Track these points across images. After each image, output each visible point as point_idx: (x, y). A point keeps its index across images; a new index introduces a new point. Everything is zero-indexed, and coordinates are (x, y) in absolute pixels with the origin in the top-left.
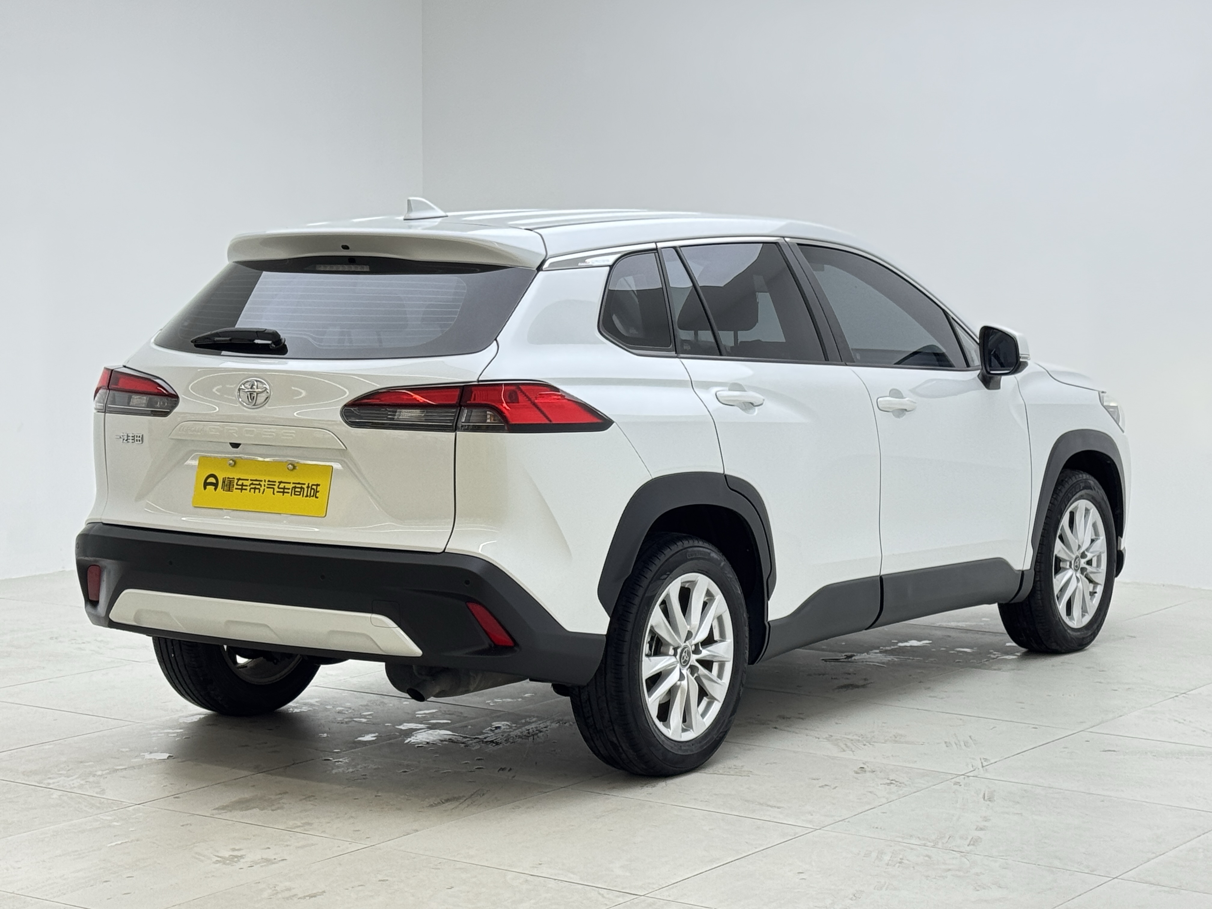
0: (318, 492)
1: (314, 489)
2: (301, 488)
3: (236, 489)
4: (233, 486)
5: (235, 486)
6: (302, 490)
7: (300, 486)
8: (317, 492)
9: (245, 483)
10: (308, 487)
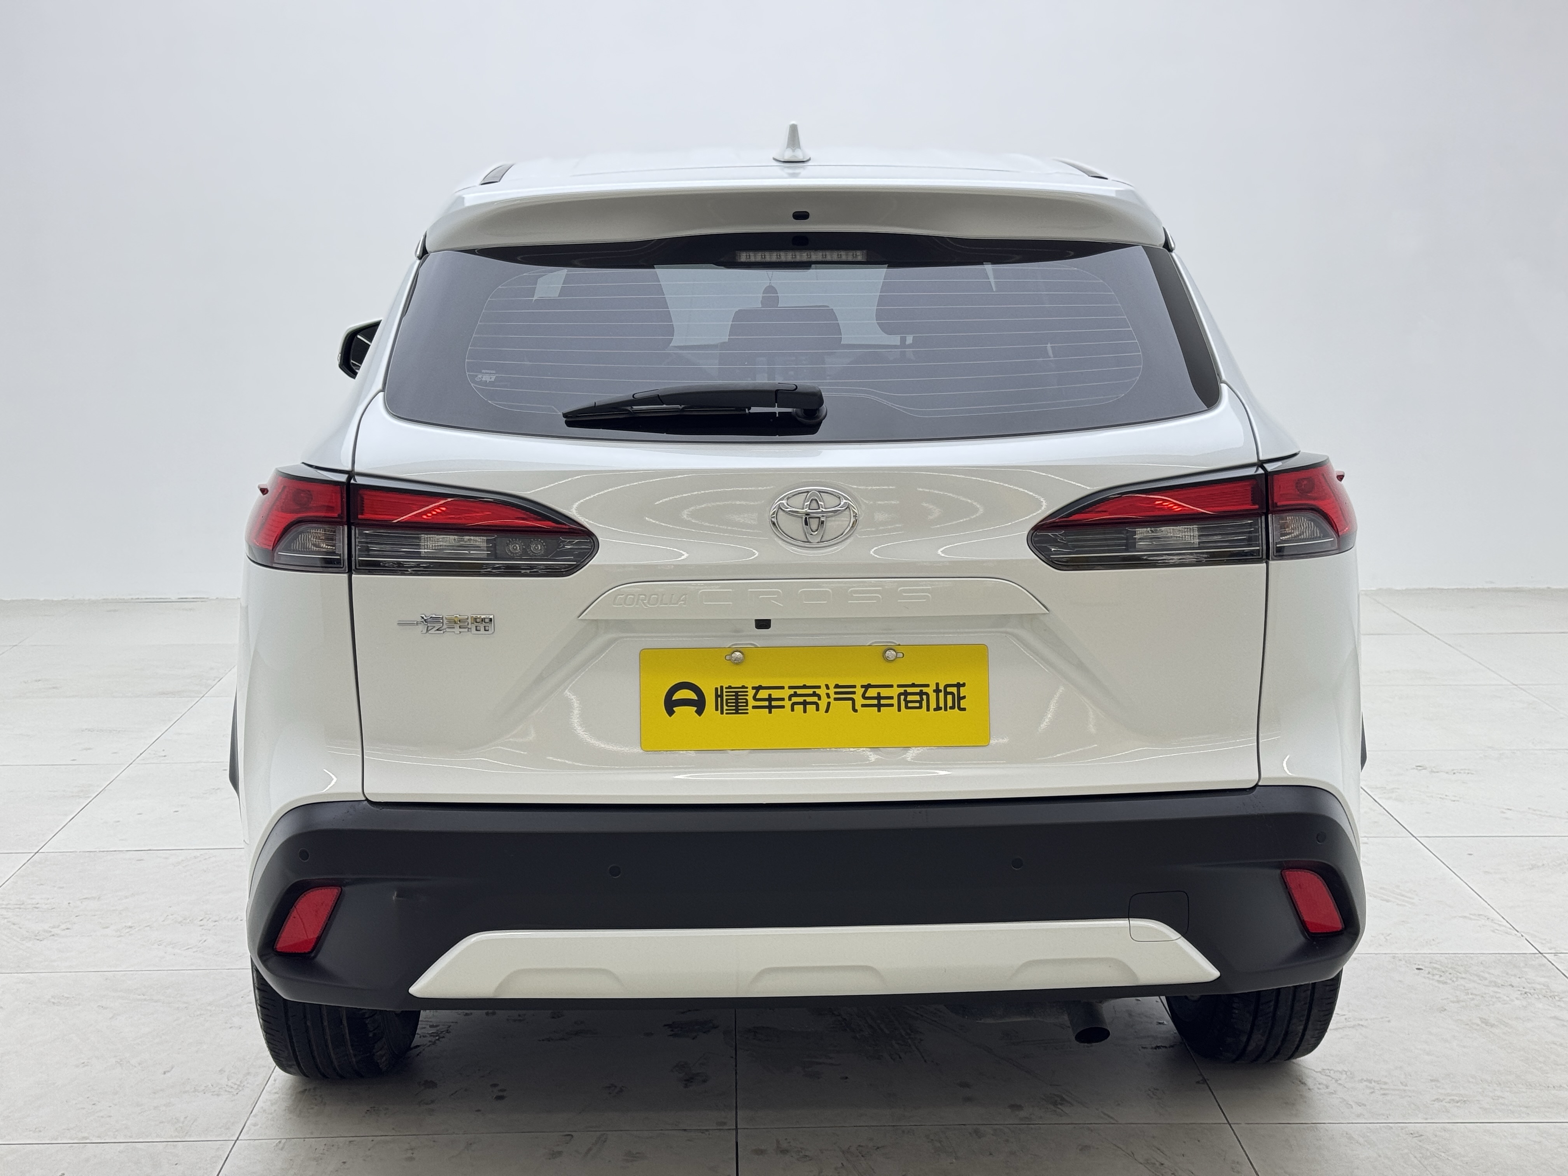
0: (964, 697)
1: (952, 693)
2: (921, 694)
3: (754, 707)
4: (747, 702)
5: (751, 703)
6: (924, 697)
7: (917, 690)
8: (961, 698)
9: (775, 694)
10: (937, 691)
